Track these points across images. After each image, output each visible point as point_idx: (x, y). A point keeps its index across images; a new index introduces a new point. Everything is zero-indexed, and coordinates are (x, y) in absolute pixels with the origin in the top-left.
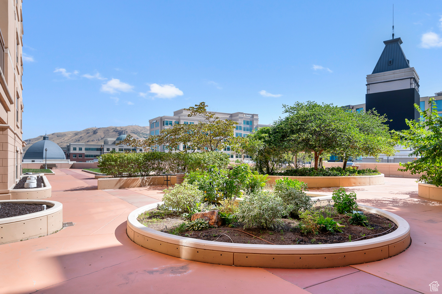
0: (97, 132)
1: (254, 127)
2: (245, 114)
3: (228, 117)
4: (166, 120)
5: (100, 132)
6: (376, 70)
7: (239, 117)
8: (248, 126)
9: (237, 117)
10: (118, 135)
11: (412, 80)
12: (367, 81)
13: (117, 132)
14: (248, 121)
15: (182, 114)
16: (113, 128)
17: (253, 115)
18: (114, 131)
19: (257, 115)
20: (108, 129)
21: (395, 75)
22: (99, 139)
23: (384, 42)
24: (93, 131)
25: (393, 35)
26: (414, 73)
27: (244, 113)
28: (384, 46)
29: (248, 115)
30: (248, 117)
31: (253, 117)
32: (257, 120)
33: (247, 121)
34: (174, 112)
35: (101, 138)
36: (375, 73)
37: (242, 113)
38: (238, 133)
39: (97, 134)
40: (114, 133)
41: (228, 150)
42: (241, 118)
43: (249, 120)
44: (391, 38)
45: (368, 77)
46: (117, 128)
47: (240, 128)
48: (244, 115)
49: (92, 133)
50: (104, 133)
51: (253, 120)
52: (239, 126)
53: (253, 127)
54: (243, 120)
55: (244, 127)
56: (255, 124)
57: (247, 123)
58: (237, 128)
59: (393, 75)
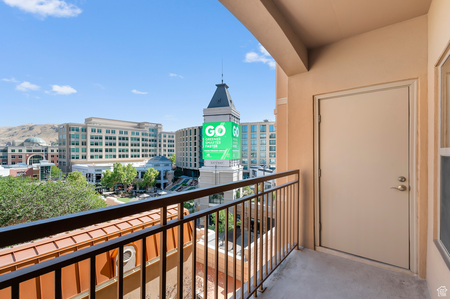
0: (34, 129)
2: (151, 123)
4: (71, 126)
5: (36, 129)
6: (210, 106)
8: (153, 133)
9: (144, 126)
10: (56, 131)
11: (231, 115)
12: (204, 113)
13: (54, 129)
15: (91, 122)
16: (50, 126)
17: (157, 125)
18: (52, 128)
19: (161, 125)
20: (45, 126)
21: (221, 111)
22: (36, 134)
23: (216, 85)
24: (29, 127)
25: (222, 81)
26: (232, 110)
27: (150, 122)
28: (217, 87)
29: (152, 125)
31: (158, 126)
32: (161, 128)
34: (85, 119)
35: (38, 134)
36: (209, 108)
37: (148, 123)
38: (144, 138)
39: (33, 130)
40: (52, 130)
41: (134, 152)
42: (147, 126)
43: (154, 128)
44: (221, 83)
45: (204, 110)
46: (55, 126)
47: (146, 134)
48: (150, 124)
49: (28, 129)
50: (41, 129)
51: (157, 129)
52: (145, 133)
53: (158, 133)
54: (148, 128)
55: (150, 133)
56: (159, 131)
57: (153, 130)
58: (143, 134)
59: (219, 111)
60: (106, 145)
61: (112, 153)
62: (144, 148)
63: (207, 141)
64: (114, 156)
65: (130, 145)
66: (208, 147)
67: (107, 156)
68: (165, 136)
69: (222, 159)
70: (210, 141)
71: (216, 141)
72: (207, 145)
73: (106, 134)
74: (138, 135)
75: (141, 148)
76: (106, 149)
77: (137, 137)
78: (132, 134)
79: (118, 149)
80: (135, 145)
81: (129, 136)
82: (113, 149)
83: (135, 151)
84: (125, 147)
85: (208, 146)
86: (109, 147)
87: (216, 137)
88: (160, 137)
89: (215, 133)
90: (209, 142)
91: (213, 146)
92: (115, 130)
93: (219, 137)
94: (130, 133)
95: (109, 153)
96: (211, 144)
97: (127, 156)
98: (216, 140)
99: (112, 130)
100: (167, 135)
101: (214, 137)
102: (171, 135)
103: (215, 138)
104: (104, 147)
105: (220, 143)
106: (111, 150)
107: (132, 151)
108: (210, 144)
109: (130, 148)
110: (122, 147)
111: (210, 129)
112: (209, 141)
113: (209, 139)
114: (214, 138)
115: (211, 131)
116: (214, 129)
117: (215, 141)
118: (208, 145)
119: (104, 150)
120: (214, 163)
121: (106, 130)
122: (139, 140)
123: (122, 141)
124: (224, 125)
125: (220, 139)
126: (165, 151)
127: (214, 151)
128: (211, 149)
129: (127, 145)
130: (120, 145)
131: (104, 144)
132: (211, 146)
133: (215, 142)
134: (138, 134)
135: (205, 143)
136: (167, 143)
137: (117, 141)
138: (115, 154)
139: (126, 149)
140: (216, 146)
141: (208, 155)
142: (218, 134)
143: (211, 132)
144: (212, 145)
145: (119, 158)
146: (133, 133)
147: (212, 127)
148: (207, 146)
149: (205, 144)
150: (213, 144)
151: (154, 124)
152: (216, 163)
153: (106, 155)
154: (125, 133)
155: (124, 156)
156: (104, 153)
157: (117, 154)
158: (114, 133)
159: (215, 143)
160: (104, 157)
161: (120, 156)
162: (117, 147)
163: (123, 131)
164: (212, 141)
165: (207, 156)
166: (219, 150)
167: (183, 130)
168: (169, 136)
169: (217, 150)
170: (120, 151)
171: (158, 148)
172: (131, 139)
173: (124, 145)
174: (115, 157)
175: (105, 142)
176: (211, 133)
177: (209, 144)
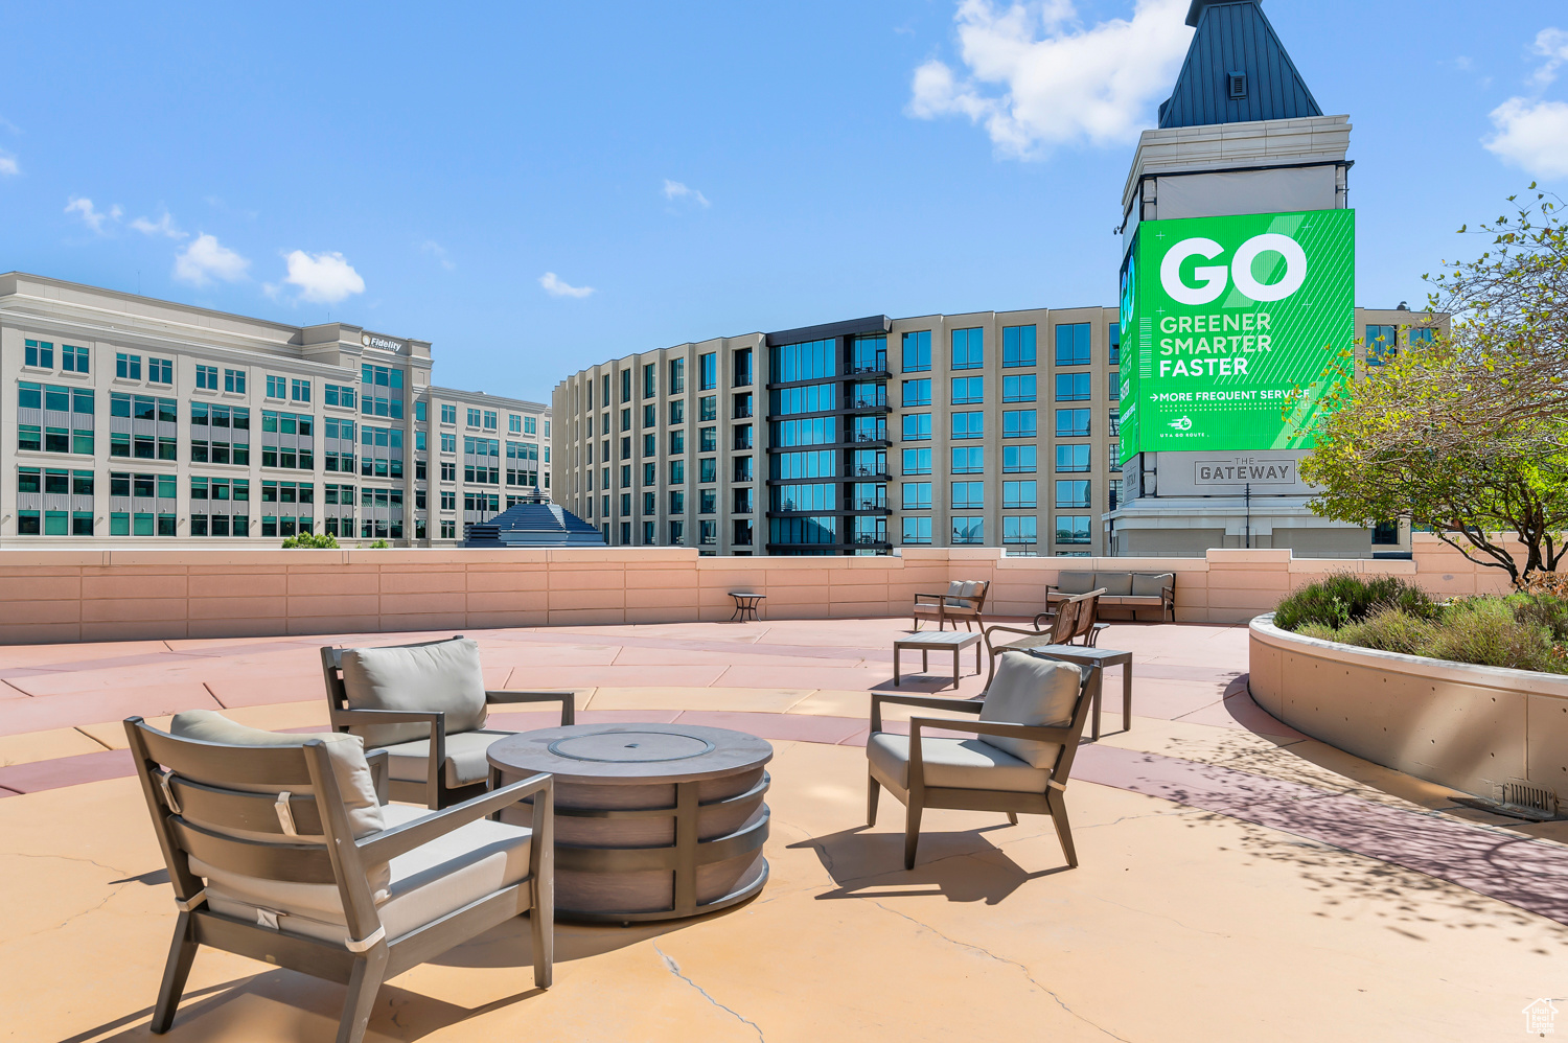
1: (414, 397)
2: (371, 335)
3: (282, 339)
7: (341, 345)
8: (385, 393)
9: (333, 347)
11: (1342, 171)
14: (386, 369)
17: (407, 346)
19: (428, 346)
27: (365, 329)
29: (382, 343)
30: (383, 348)
31: (409, 354)
32: (427, 365)
33: (378, 368)
37: (357, 329)
38: (338, 420)
41: (283, 500)
42: (353, 351)
43: (391, 366)
47: (348, 399)
48: (366, 340)
51: (408, 368)
52: (344, 389)
53: (410, 397)
54: (359, 361)
55: (367, 394)
56: (418, 383)
57: (381, 377)
58: (331, 397)
59: (1261, 143)
60: (119, 449)
61: (153, 506)
62: (340, 478)
63: (1173, 336)
64: (161, 522)
65: (256, 456)
66: (1177, 371)
67: (119, 522)
68: (449, 416)
69: (1280, 443)
70: (1196, 337)
71: (1240, 333)
72: (1174, 358)
73: (115, 382)
74: (307, 397)
75: (319, 478)
76: (113, 475)
77: (300, 409)
78: (271, 393)
79: (189, 481)
80: (288, 461)
81: (255, 400)
82: (161, 477)
83: (288, 494)
84: (228, 472)
85: (1180, 368)
86: (133, 466)
87: (1241, 311)
88: (425, 418)
89: (1230, 284)
90: (1190, 341)
91: (1217, 366)
92: (170, 363)
93: (1257, 307)
94: (257, 380)
95: (132, 504)
96: (1203, 355)
97: (242, 528)
98: (1236, 327)
99: (151, 360)
100: (462, 411)
101: (1222, 312)
102: (483, 409)
103: (1232, 312)
104: (102, 465)
105: (1265, 344)
106: (145, 486)
107: (269, 493)
108: (1194, 357)
109: (256, 474)
110: (211, 471)
111: (1196, 260)
112: (1184, 336)
113: (1185, 322)
114: (1226, 318)
115: (1200, 273)
116: (1225, 259)
117: (1231, 331)
118: (1181, 362)
119: (102, 485)
120: (1225, 473)
121: (119, 355)
122: (306, 429)
123: (211, 434)
124: (1300, 230)
125: (1264, 320)
126: (452, 502)
127: (1224, 396)
128: (1206, 382)
129: (243, 457)
130: (199, 453)
131: (103, 443)
132: (1205, 366)
133: (1230, 343)
134: (302, 393)
135: (1156, 348)
136: (460, 461)
137: (184, 433)
138: (169, 512)
139: (235, 481)
140: (1241, 366)
141: (1177, 424)
142: (1252, 289)
143: (1198, 277)
144: (1211, 361)
145: (193, 533)
146: (275, 387)
147: (1210, 248)
148: (1173, 366)
149: (1157, 357)
150: (1220, 355)
151: (387, 338)
152: (1234, 473)
153: (114, 517)
154: (229, 380)
155: (220, 527)
156: (102, 503)
157: (184, 507)
158: (168, 378)
159: (1229, 345)
160: (102, 527)
161: (198, 527)
162: (184, 469)
163: (216, 370)
164: (1209, 337)
165: (1173, 431)
166: (1259, 388)
167: (623, 367)
168: (470, 417)
169: (1246, 388)
170: (199, 493)
171: (414, 485)
172: (264, 420)
173: (220, 455)
174: (167, 527)
175: (113, 435)
176: (1204, 283)
177: (1186, 356)
